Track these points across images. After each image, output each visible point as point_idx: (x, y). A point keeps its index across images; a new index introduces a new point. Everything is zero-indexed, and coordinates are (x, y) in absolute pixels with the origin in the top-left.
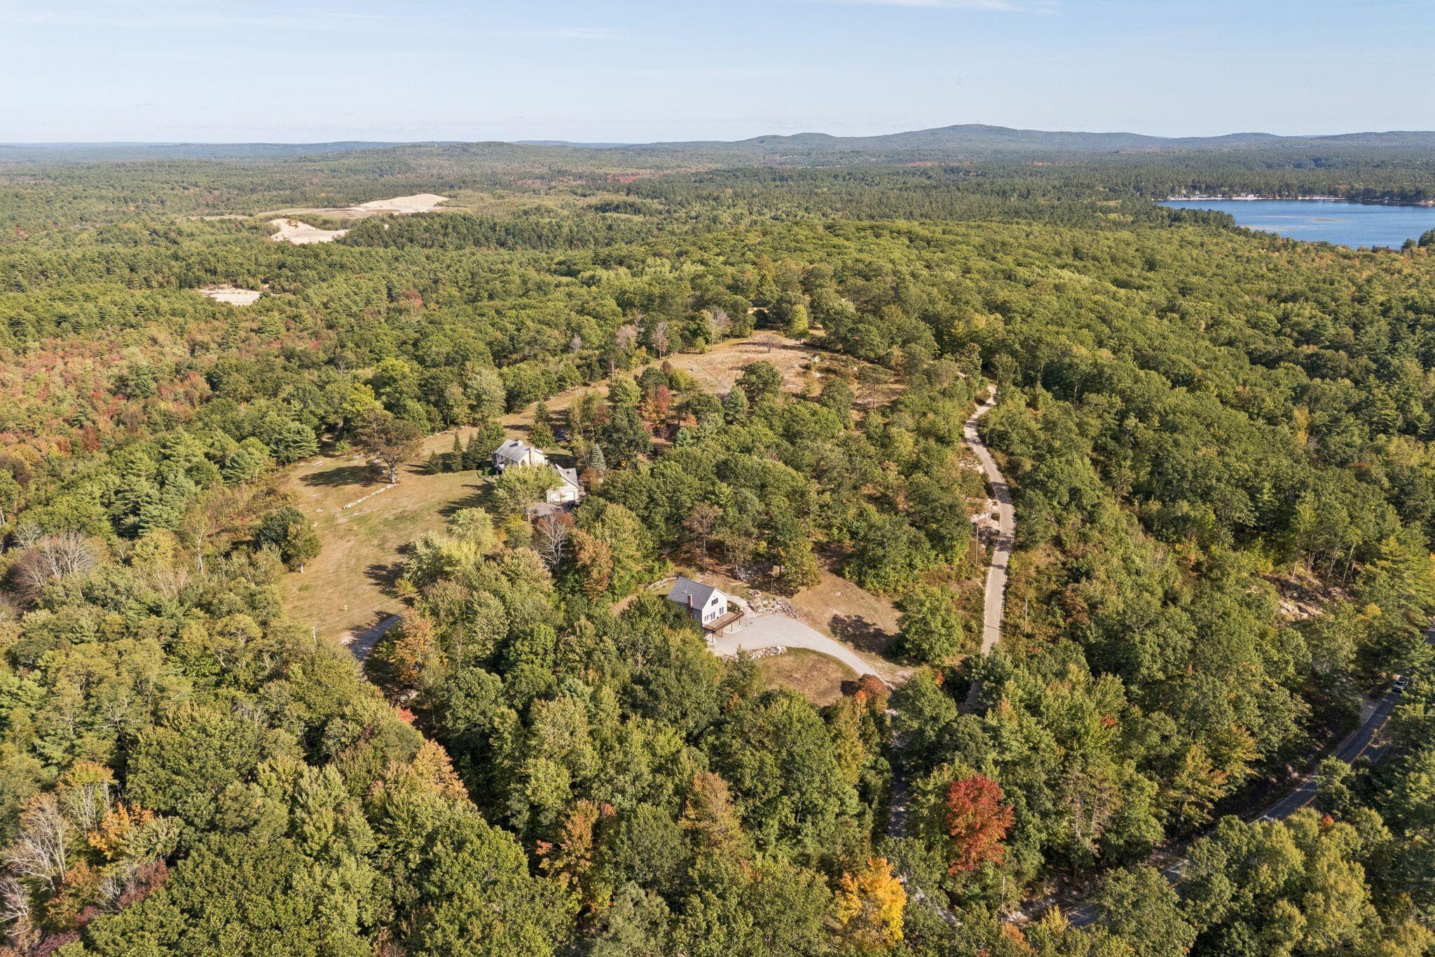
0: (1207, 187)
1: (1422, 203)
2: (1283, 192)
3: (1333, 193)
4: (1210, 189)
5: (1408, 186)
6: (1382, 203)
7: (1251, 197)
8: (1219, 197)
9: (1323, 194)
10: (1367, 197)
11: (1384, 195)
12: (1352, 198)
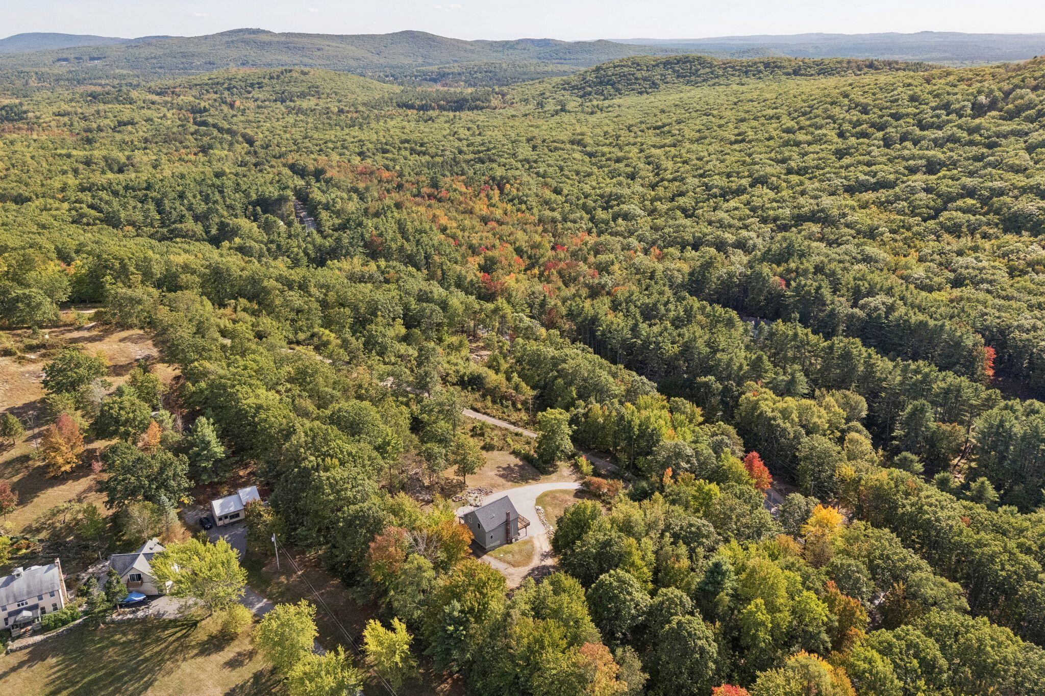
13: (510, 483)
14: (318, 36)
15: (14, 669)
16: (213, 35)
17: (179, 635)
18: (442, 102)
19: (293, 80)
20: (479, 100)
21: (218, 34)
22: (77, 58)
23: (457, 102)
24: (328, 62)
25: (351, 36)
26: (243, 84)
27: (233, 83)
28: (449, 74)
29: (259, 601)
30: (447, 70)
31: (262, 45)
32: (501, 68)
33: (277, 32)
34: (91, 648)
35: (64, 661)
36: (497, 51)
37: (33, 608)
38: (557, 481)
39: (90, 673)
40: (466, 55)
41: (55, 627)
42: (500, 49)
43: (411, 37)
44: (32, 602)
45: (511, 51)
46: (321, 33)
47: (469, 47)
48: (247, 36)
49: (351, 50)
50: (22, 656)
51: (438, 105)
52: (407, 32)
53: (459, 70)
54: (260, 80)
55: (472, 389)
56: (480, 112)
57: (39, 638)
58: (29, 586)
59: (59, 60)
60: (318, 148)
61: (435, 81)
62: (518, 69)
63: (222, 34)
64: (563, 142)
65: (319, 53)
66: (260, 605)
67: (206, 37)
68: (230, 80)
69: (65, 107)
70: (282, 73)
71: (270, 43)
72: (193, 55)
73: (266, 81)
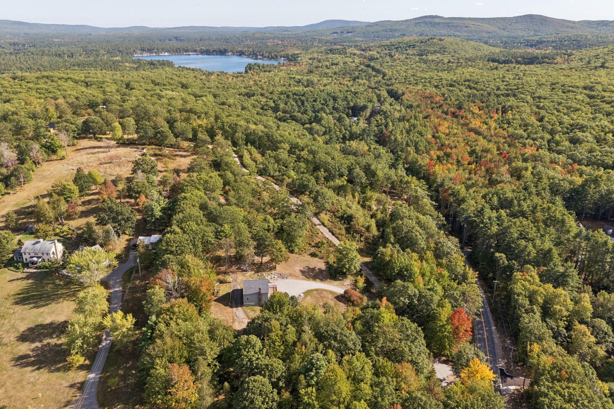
0: (148, 50)
1: (227, 54)
2: (177, 51)
3: (195, 51)
4: (150, 51)
5: (222, 48)
6: (213, 55)
7: (166, 54)
8: (154, 54)
9: (192, 52)
10: (207, 52)
11: (214, 51)
12: (202, 52)
13: (303, 277)
14: (470, 19)
15: (18, 279)
16: (411, 20)
17: (77, 289)
18: (520, 59)
19: (433, 43)
20: (547, 58)
21: (414, 19)
22: (341, 32)
23: (531, 59)
24: (470, 34)
25: (489, 19)
26: (405, 46)
27: (401, 45)
28: (545, 42)
29: (118, 288)
30: (544, 39)
31: (434, 25)
32: (586, 38)
33: (446, 17)
34: (45, 282)
35: (33, 283)
36: (592, 28)
37: (39, 257)
38: (338, 285)
39: (35, 292)
40: (567, 30)
41: (43, 269)
42: (596, 26)
43: (530, 18)
44: (40, 255)
45: (604, 27)
46: (471, 17)
47: (570, 24)
48: (429, 20)
49: (486, 27)
50: (24, 275)
51: (516, 61)
52: (528, 16)
53: (554, 39)
54: (415, 43)
55: (344, 222)
56: (539, 66)
57: (35, 271)
58: (41, 248)
59: (334, 33)
60: (415, 82)
61: (531, 46)
62: (600, 39)
63: (416, 19)
64: (578, 87)
65: (466, 29)
66: (117, 289)
67: (406, 21)
68: (399, 43)
69: (316, 55)
70: (429, 40)
71: (439, 24)
72: (396, 30)
73: (417, 44)
